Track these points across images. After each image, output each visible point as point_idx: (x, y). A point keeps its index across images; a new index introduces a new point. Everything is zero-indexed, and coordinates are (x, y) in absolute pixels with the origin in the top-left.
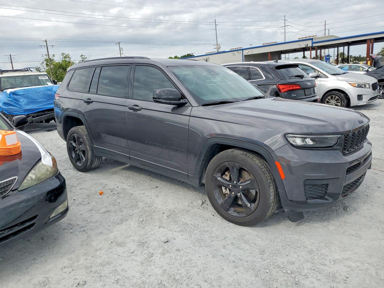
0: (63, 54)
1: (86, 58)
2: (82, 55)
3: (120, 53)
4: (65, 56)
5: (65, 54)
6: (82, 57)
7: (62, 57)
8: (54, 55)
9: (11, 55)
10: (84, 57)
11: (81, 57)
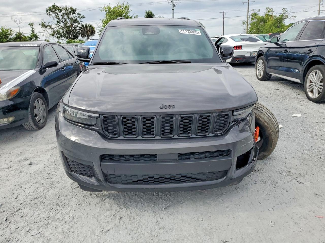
0: (267, 8)
1: (287, 11)
2: (284, 9)
3: (320, 4)
4: (269, 10)
5: (269, 8)
6: (284, 10)
7: (265, 11)
8: (259, 10)
9: (224, 12)
10: (285, 10)
11: (282, 11)
